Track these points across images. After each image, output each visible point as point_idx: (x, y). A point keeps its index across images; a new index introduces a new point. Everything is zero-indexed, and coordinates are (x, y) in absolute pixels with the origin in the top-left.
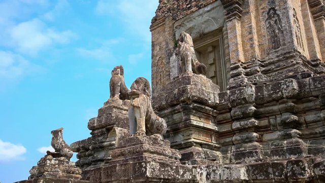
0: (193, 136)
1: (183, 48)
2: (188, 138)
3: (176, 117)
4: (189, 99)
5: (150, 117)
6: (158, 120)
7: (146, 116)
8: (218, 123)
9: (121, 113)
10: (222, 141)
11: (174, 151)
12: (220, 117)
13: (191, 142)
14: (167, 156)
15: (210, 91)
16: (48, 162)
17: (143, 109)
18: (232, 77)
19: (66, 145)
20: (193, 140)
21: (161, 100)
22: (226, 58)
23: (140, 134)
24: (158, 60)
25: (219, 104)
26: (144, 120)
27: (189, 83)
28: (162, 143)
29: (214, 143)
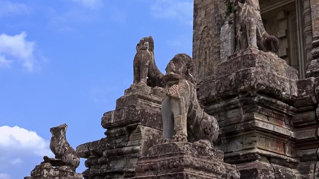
0: (258, 144)
1: (245, 11)
2: (250, 147)
3: (232, 115)
4: (252, 88)
5: (194, 114)
6: (206, 119)
7: (189, 112)
8: (296, 126)
9: (148, 105)
10: (301, 154)
11: (229, 167)
12: (299, 117)
13: (254, 153)
14: (219, 174)
15: (283, 77)
16: (45, 172)
17: (184, 102)
18: (314, 58)
19: (71, 149)
20: (257, 150)
21: (210, 89)
22: (307, 29)
23: (180, 139)
24: (203, 31)
25: (298, 97)
26: (186, 118)
27: (253, 65)
28: (212, 153)
29: (288, 156)
